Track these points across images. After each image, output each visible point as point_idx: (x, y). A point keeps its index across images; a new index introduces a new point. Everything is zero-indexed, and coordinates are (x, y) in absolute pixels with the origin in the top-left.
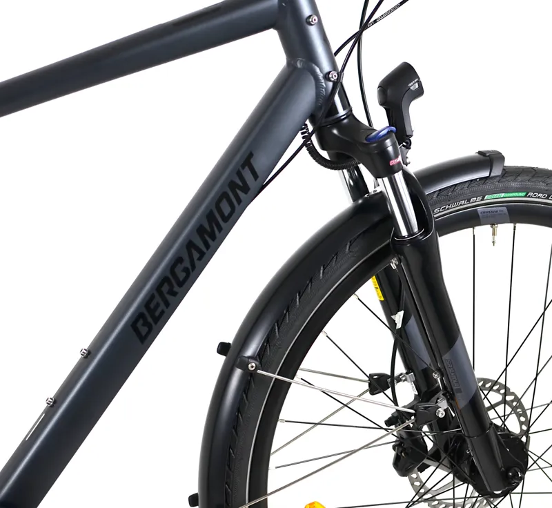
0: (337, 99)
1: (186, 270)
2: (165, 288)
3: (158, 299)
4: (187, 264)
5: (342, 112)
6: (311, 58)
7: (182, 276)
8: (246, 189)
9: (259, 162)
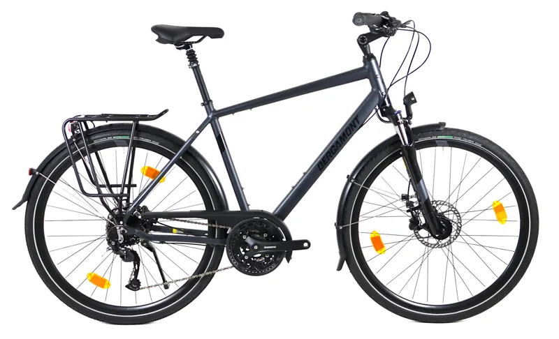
0: (386, 100)
1: (335, 150)
2: (328, 154)
3: (326, 158)
4: (336, 148)
5: (388, 105)
6: (379, 88)
7: (334, 151)
8: (355, 126)
9: (360, 120)
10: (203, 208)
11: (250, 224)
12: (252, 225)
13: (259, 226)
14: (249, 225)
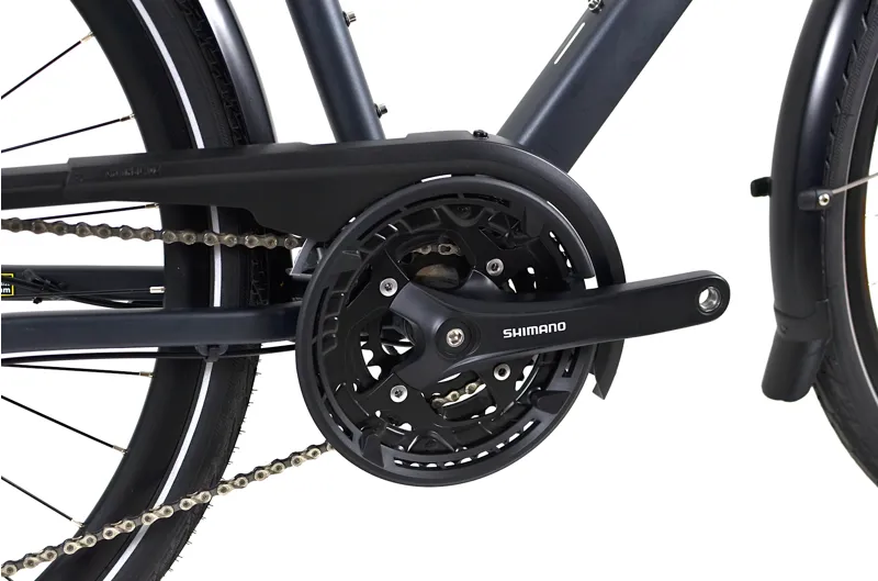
10: (128, 140)
11: (418, 213)
12: (425, 217)
13: (463, 222)
14: (414, 220)
